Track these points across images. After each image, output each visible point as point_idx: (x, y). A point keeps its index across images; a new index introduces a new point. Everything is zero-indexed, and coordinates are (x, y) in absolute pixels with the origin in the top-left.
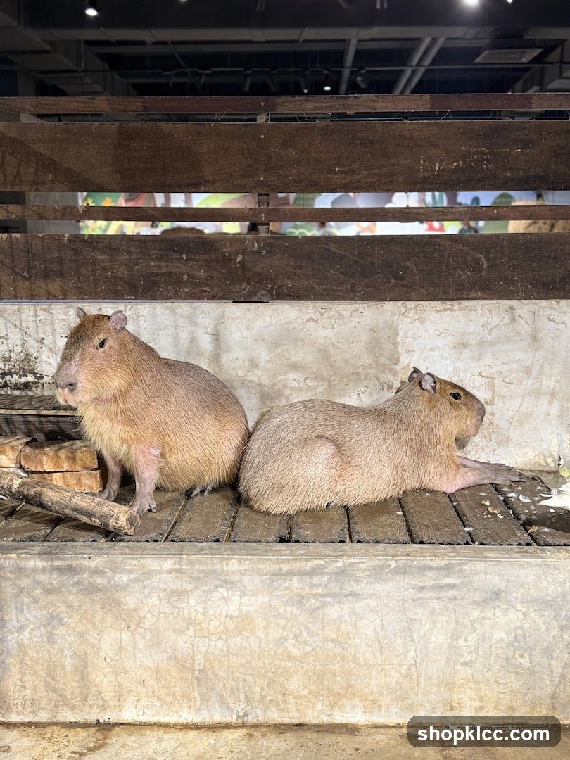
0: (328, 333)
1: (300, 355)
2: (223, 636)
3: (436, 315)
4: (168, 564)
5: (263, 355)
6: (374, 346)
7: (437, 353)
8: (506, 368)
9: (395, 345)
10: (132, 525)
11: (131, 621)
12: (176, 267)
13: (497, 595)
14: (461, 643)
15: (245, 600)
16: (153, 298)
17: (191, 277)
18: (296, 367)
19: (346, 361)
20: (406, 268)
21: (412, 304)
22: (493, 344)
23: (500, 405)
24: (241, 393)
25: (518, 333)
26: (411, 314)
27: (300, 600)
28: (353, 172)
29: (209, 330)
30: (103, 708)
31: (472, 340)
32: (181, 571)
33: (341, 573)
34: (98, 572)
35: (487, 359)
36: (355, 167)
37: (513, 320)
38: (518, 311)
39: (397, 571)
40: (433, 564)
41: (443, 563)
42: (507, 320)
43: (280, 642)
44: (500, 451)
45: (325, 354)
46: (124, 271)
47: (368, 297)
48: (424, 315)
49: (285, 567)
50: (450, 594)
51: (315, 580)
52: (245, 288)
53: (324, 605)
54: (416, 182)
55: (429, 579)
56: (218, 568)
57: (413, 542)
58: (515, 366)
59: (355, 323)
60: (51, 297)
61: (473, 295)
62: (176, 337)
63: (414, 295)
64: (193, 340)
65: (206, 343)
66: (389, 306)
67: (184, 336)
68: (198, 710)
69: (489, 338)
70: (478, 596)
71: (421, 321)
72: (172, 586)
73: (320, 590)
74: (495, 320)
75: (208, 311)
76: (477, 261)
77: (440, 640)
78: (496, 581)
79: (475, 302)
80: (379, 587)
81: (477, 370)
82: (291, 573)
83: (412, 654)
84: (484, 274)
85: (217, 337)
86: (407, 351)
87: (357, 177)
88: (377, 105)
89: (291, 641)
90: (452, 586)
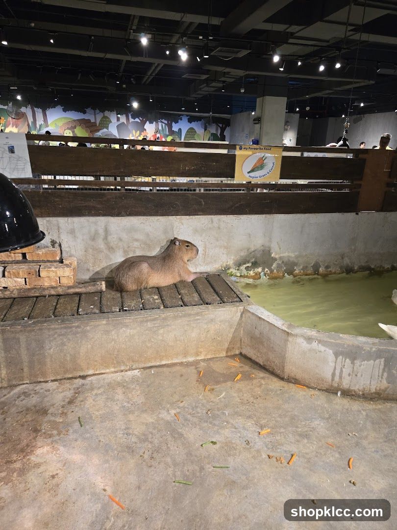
0: (149, 228)
2: (125, 343)
3: (187, 221)
6: (165, 232)
9: (173, 232)
13: (212, 320)
15: (131, 331)
18: (137, 240)
20: (176, 204)
21: (178, 217)
25: (214, 227)
26: (178, 220)
27: (150, 329)
28: (157, 169)
29: (103, 227)
30: (82, 371)
31: (199, 229)
34: (78, 327)
36: (158, 167)
37: (212, 222)
38: (214, 219)
40: (192, 313)
42: (210, 222)
43: (144, 342)
45: (147, 235)
47: (163, 215)
48: (183, 221)
50: (198, 322)
52: (117, 211)
53: (158, 330)
54: (180, 173)
55: (192, 318)
57: (186, 305)
58: (213, 237)
61: (199, 213)
62: (89, 230)
63: (179, 213)
64: (97, 231)
65: (102, 232)
66: (171, 218)
67: (92, 229)
69: (205, 229)
71: (182, 223)
72: (106, 329)
73: (156, 325)
74: (206, 222)
76: (201, 202)
78: (212, 316)
80: (176, 322)
83: (186, 341)
84: (203, 206)
85: (106, 230)
86: (177, 234)
87: (158, 171)
89: (147, 342)
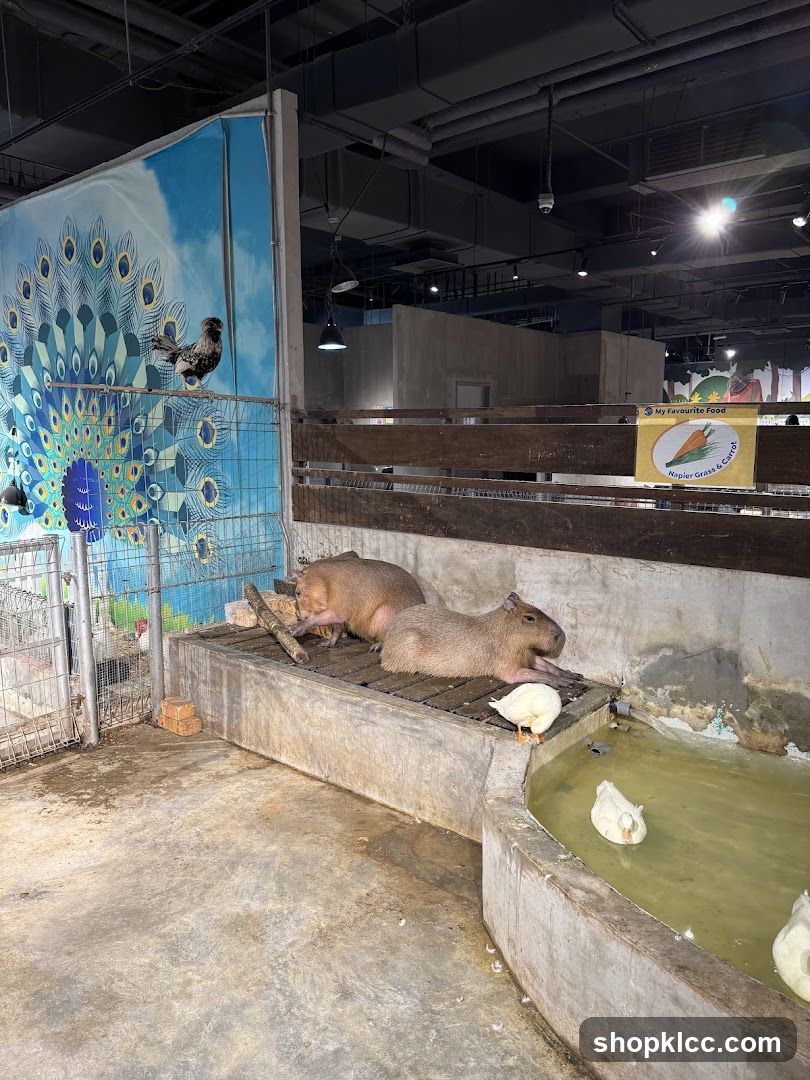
0: (474, 562)
1: (461, 575)
2: (320, 728)
3: (539, 558)
4: (298, 682)
5: (440, 572)
6: (501, 575)
7: (539, 585)
8: (584, 603)
9: (514, 576)
10: (301, 658)
11: (285, 709)
12: (398, 511)
14: (423, 767)
15: (328, 711)
16: (386, 529)
17: (405, 518)
18: (457, 582)
19: (486, 583)
20: (521, 524)
21: (524, 549)
22: (576, 584)
23: (581, 630)
24: (427, 594)
25: (593, 579)
26: (524, 555)
27: (351, 718)
28: (489, 457)
29: (413, 552)
30: (275, 752)
31: (562, 579)
32: (303, 688)
33: (368, 708)
34: (273, 678)
35: (572, 595)
36: (491, 454)
37: (589, 568)
38: (593, 563)
39: (393, 714)
40: (409, 714)
41: (414, 715)
42: (585, 568)
43: (343, 740)
44: (581, 664)
45: (473, 575)
46: (372, 511)
48: (532, 558)
49: (344, 698)
50: (417, 735)
51: (357, 709)
52: (431, 527)
53: (361, 724)
54: (527, 465)
55: (407, 723)
56: (317, 690)
58: (591, 602)
59: (490, 557)
60: (341, 523)
61: (563, 546)
62: (396, 554)
63: (526, 542)
64: (405, 556)
65: (411, 559)
66: (510, 548)
67: (400, 553)
68: (310, 767)
69: (574, 580)
70: (431, 741)
71: (530, 561)
72: (300, 695)
73: (359, 715)
74: (578, 567)
75: (412, 539)
76: (565, 523)
77: (413, 763)
78: (440, 734)
79: (564, 552)
80: (385, 722)
81: (566, 602)
82: (347, 702)
83: (400, 767)
84: (570, 533)
85: (416, 558)
86: (521, 581)
87: (492, 460)
88: (505, 413)
89: (347, 742)
90: (418, 731)
